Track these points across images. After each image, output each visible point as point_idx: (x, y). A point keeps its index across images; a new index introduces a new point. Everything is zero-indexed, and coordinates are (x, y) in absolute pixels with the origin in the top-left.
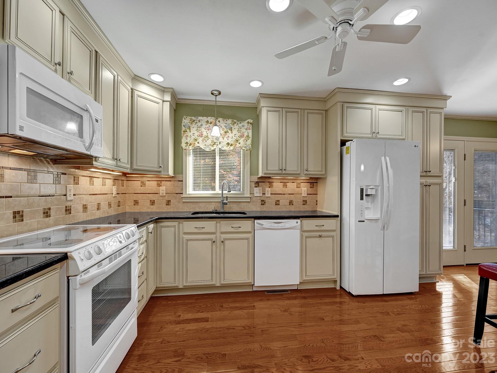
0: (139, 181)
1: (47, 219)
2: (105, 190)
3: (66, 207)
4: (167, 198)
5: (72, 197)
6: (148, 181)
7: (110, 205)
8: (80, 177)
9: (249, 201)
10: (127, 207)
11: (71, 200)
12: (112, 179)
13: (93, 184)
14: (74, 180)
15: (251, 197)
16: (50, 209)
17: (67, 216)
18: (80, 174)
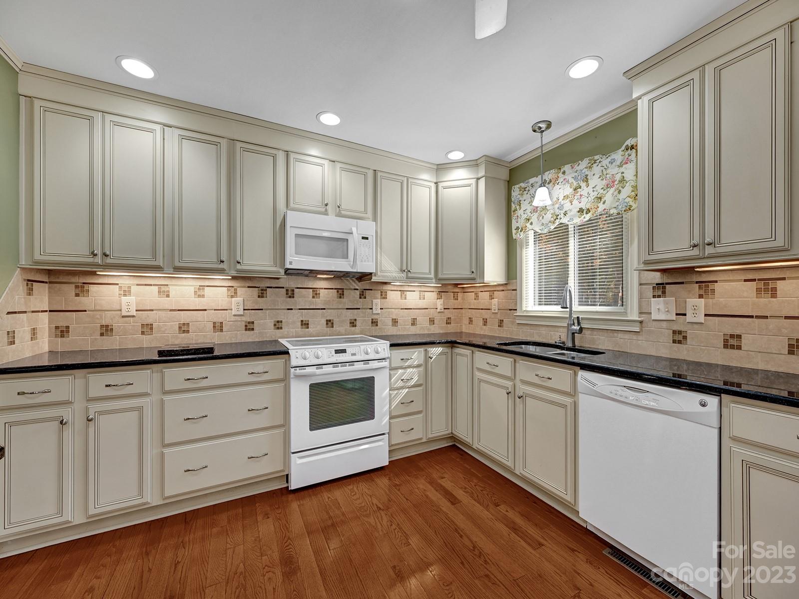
0: (473, 292)
1: (354, 328)
2: (422, 304)
3: (372, 319)
4: (499, 317)
5: (379, 311)
6: (481, 292)
7: (432, 321)
8: (389, 292)
9: (637, 329)
10: (464, 326)
11: (378, 314)
12: (436, 291)
13: (405, 299)
14: (382, 295)
15: (641, 322)
16: (356, 320)
17: (374, 328)
18: (389, 288)
